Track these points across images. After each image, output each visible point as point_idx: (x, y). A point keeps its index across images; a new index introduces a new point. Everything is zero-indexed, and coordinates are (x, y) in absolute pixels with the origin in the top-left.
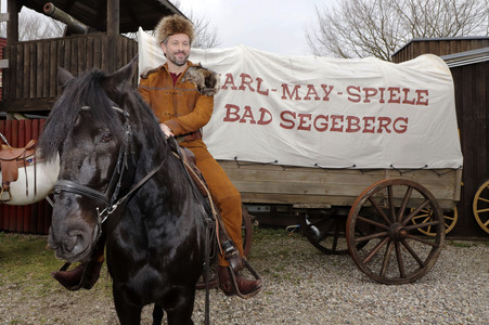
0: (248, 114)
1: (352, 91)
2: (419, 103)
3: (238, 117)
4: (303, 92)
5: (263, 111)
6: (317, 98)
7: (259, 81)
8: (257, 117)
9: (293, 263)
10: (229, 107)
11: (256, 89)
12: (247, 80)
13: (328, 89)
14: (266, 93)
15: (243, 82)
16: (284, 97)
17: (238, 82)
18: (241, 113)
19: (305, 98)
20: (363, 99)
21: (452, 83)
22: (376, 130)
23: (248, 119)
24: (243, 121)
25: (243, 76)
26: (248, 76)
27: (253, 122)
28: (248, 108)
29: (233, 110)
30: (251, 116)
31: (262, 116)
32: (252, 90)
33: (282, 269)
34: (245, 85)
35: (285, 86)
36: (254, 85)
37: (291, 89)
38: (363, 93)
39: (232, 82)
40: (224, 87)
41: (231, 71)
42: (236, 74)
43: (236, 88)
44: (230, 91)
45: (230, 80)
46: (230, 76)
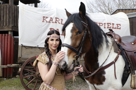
2: (117, 28)
7: (62, 20)
8: (61, 33)
10: (51, 29)
11: (61, 23)
12: (57, 20)
15: (56, 20)
17: (54, 20)
26: (58, 18)
33: (70, 87)
34: (57, 21)
36: (60, 21)
39: (52, 20)
40: (49, 22)
41: (52, 16)
42: (54, 18)
43: (54, 23)
44: (51, 23)
45: (51, 20)
46: (51, 18)
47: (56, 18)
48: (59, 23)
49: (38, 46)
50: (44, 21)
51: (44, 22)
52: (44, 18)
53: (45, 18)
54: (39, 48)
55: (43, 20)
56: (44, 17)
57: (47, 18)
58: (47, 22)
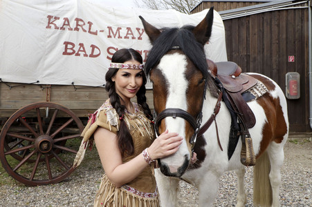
0: (82, 49)
3: (74, 52)
4: (123, 32)
5: (93, 47)
6: (133, 38)
7: (90, 24)
8: (89, 51)
10: (67, 43)
11: (87, 30)
12: (80, 23)
13: (141, 31)
14: (96, 33)
15: (78, 25)
16: (109, 36)
17: (73, 24)
19: (125, 37)
21: (224, 29)
23: (82, 53)
24: (78, 55)
26: (81, 20)
27: (86, 55)
28: (81, 45)
29: (69, 46)
30: (84, 51)
31: (93, 51)
34: (79, 27)
35: (110, 28)
36: (86, 27)
37: (115, 31)
39: (69, 25)
40: (62, 28)
41: (68, 16)
42: (72, 18)
43: (72, 29)
44: (67, 32)
45: (66, 23)
46: (66, 20)
47: (77, 20)
48: (85, 31)
49: (38, 82)
50: (51, 25)
51: (50, 27)
53: (52, 20)
54: (41, 86)
55: (49, 23)
56: (50, 17)
57: (56, 18)
58: (56, 28)
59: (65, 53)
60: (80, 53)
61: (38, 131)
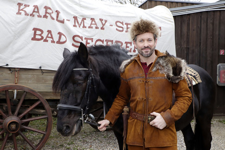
0: (50, 36)
1: (119, 24)
3: (42, 38)
4: (88, 22)
5: (60, 34)
6: (97, 28)
7: (58, 12)
8: (56, 39)
9: (79, 138)
10: (35, 30)
11: (55, 18)
12: (49, 11)
13: (104, 22)
14: (62, 22)
15: (46, 13)
16: (75, 26)
17: (42, 12)
18: (45, 35)
19: (89, 27)
20: (125, 30)
21: (173, 24)
22: (132, 50)
23: (50, 40)
24: (46, 41)
25: (46, 8)
26: (50, 8)
27: (53, 42)
28: (49, 32)
29: (38, 32)
30: (52, 37)
31: (60, 38)
32: (53, 19)
34: (47, 15)
35: (75, 18)
36: (54, 15)
37: (80, 20)
38: (125, 26)
39: (38, 12)
40: (32, 15)
41: (37, 3)
42: (41, 6)
43: (41, 17)
44: (36, 18)
45: (36, 10)
46: (36, 7)
49: (7, 65)
50: (21, 11)
51: (20, 14)
52: (19, 7)
53: (22, 7)
54: (10, 69)
55: (19, 10)
56: (20, 4)
57: (26, 6)
58: (26, 14)
59: (34, 39)
60: (48, 39)
61: (7, 113)
